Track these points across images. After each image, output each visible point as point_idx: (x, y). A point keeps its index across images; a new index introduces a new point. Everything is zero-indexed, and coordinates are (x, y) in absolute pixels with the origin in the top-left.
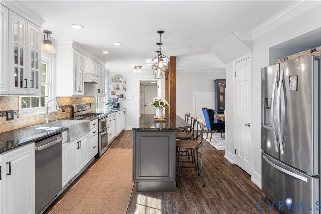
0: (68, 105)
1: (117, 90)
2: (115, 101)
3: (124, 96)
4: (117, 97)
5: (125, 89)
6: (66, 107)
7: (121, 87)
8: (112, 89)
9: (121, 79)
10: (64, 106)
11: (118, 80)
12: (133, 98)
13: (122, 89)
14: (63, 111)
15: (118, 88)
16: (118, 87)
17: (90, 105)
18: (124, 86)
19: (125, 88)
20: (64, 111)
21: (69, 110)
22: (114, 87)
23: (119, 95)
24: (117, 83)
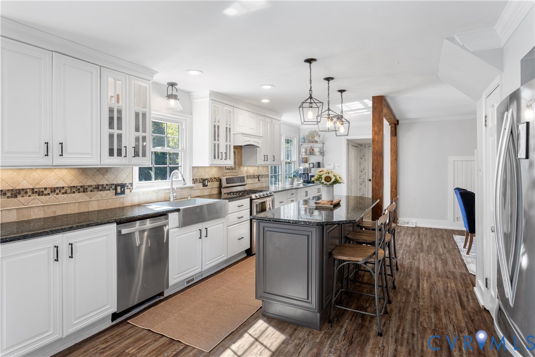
0: (215, 178)
1: (310, 154)
2: (307, 172)
3: (321, 165)
4: (311, 166)
5: (322, 153)
6: (211, 180)
7: (316, 150)
8: (304, 154)
9: (316, 138)
10: (207, 179)
11: (313, 140)
12: (335, 168)
13: (318, 154)
14: (204, 185)
15: (312, 152)
16: (313, 150)
17: (258, 178)
18: (320, 149)
19: (322, 151)
20: (207, 186)
21: (216, 184)
22: (306, 150)
23: (313, 164)
24: (311, 145)
